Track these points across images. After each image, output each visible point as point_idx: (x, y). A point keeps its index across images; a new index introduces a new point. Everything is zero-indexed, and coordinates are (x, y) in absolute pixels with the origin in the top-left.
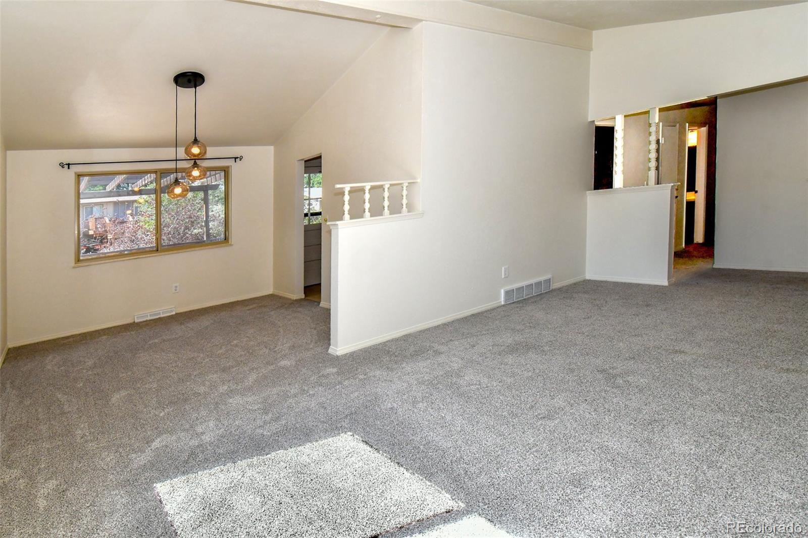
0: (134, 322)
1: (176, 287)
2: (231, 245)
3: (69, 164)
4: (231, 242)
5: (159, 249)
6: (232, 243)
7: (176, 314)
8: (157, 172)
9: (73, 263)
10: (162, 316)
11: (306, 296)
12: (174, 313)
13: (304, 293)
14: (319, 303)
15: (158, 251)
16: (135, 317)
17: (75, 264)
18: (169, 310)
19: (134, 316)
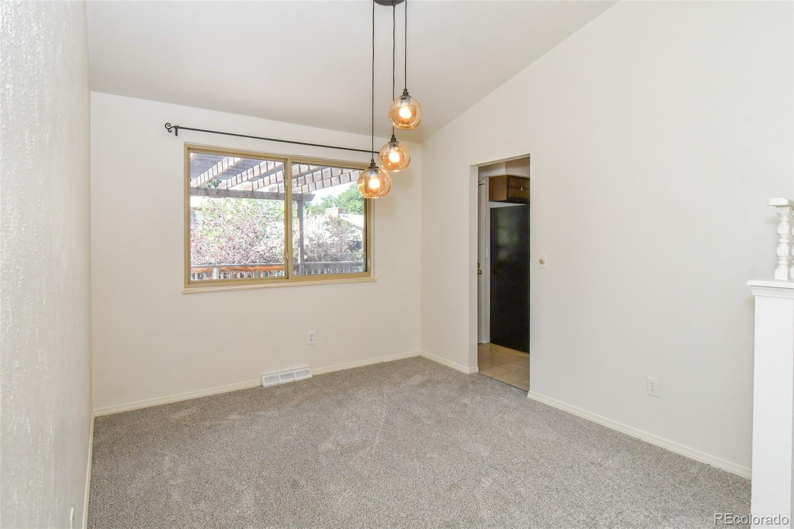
0: (262, 386)
1: (312, 336)
2: (374, 281)
3: (177, 128)
4: (374, 275)
5: (290, 277)
6: (376, 278)
7: (314, 376)
8: (287, 159)
9: (182, 288)
10: (297, 378)
11: (480, 369)
12: (310, 376)
13: (478, 366)
14: (527, 392)
15: (288, 278)
16: (263, 377)
17: (185, 288)
18: (305, 369)
19: (261, 376)
